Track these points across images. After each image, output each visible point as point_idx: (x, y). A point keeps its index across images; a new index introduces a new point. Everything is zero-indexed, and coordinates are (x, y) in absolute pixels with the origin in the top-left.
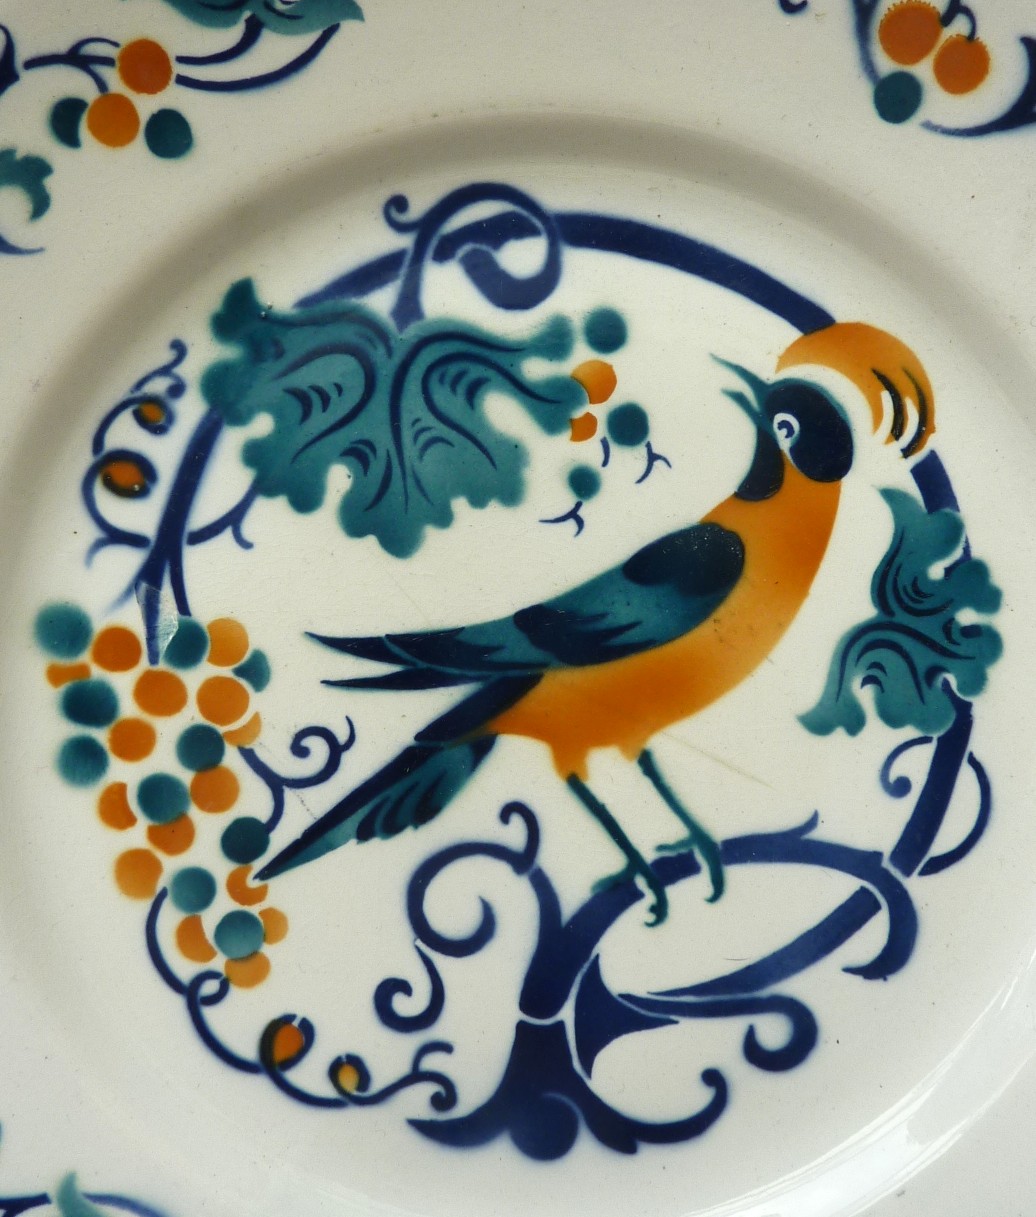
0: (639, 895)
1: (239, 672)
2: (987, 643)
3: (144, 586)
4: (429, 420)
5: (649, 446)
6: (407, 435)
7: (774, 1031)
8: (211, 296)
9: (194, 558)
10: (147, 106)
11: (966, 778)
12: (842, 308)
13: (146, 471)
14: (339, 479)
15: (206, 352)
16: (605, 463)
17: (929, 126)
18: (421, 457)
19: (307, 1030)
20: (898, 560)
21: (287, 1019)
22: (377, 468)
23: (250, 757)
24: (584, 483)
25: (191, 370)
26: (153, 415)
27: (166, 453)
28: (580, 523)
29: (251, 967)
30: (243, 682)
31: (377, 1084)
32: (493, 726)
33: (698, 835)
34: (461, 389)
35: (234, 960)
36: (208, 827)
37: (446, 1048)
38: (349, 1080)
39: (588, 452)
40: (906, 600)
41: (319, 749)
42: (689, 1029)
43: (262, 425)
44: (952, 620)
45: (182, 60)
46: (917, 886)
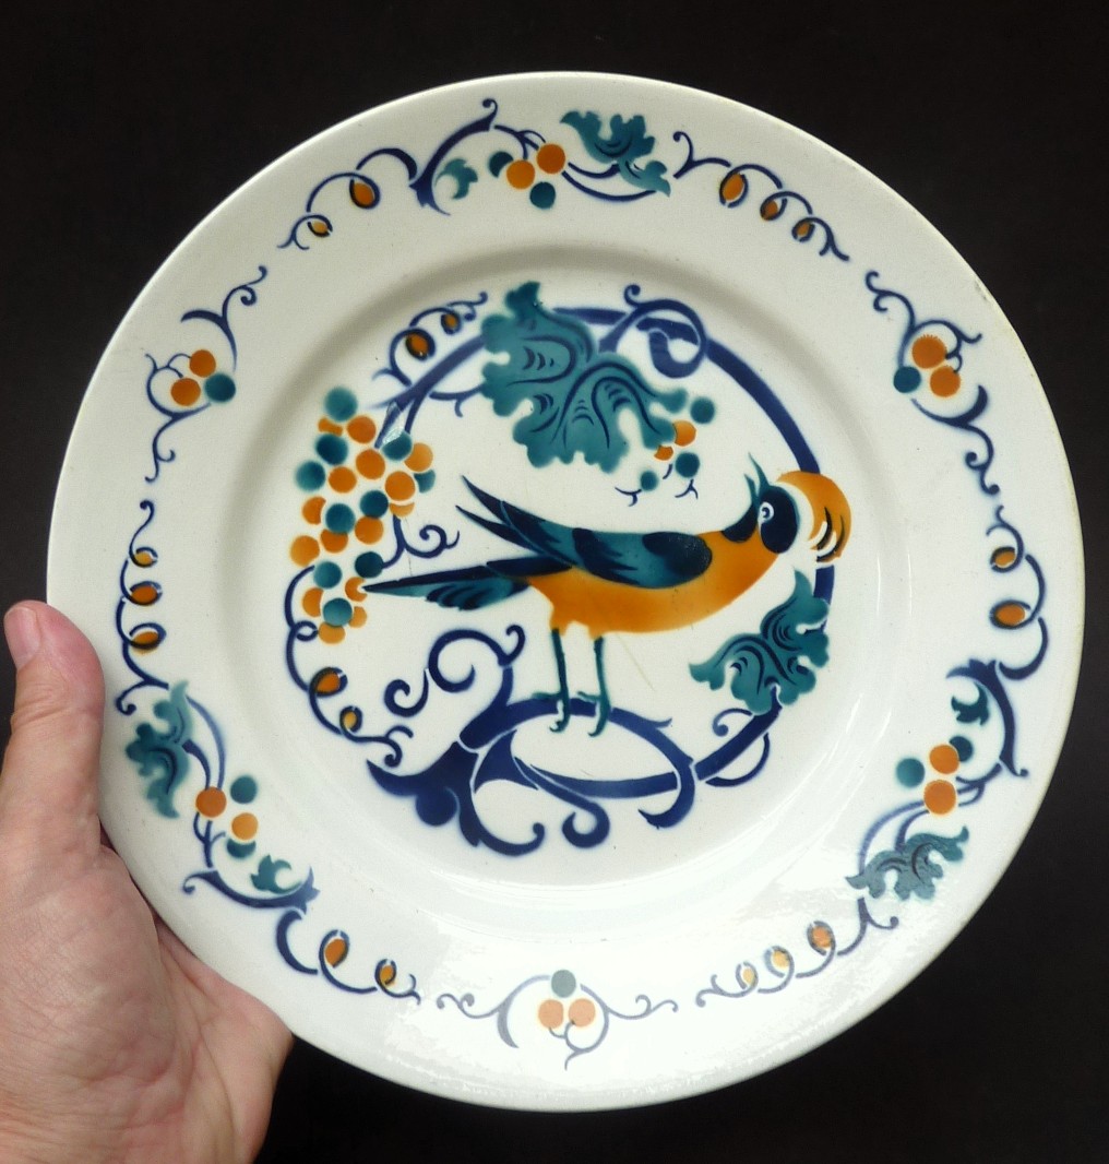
0: (555, 711)
1: (417, 476)
2: (806, 681)
3: (395, 405)
4: (588, 404)
5: (692, 481)
6: (573, 405)
7: (585, 823)
8: (515, 281)
9: (428, 406)
10: (541, 176)
11: (759, 744)
12: (826, 469)
13: (430, 347)
14: (526, 408)
15: (496, 306)
16: (665, 477)
17: (914, 402)
18: (573, 421)
19: (343, 682)
20: (786, 611)
21: (336, 671)
22: (548, 413)
23: (397, 523)
24: (648, 481)
25: (483, 311)
26: (451, 323)
27: (446, 345)
28: (635, 500)
29: (333, 633)
30: (416, 483)
31: (363, 732)
32: (531, 579)
33: (604, 697)
34: (614, 398)
35: (327, 624)
36: (355, 547)
37: (410, 733)
38: (349, 721)
39: (660, 467)
40: (778, 635)
41: (434, 539)
42: (541, 796)
43: (502, 358)
44: (795, 658)
45: (571, 165)
46: (701, 787)
